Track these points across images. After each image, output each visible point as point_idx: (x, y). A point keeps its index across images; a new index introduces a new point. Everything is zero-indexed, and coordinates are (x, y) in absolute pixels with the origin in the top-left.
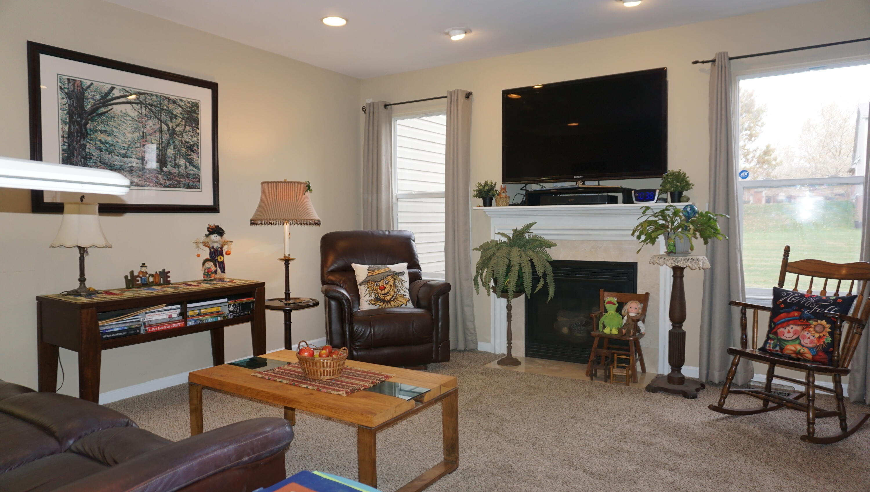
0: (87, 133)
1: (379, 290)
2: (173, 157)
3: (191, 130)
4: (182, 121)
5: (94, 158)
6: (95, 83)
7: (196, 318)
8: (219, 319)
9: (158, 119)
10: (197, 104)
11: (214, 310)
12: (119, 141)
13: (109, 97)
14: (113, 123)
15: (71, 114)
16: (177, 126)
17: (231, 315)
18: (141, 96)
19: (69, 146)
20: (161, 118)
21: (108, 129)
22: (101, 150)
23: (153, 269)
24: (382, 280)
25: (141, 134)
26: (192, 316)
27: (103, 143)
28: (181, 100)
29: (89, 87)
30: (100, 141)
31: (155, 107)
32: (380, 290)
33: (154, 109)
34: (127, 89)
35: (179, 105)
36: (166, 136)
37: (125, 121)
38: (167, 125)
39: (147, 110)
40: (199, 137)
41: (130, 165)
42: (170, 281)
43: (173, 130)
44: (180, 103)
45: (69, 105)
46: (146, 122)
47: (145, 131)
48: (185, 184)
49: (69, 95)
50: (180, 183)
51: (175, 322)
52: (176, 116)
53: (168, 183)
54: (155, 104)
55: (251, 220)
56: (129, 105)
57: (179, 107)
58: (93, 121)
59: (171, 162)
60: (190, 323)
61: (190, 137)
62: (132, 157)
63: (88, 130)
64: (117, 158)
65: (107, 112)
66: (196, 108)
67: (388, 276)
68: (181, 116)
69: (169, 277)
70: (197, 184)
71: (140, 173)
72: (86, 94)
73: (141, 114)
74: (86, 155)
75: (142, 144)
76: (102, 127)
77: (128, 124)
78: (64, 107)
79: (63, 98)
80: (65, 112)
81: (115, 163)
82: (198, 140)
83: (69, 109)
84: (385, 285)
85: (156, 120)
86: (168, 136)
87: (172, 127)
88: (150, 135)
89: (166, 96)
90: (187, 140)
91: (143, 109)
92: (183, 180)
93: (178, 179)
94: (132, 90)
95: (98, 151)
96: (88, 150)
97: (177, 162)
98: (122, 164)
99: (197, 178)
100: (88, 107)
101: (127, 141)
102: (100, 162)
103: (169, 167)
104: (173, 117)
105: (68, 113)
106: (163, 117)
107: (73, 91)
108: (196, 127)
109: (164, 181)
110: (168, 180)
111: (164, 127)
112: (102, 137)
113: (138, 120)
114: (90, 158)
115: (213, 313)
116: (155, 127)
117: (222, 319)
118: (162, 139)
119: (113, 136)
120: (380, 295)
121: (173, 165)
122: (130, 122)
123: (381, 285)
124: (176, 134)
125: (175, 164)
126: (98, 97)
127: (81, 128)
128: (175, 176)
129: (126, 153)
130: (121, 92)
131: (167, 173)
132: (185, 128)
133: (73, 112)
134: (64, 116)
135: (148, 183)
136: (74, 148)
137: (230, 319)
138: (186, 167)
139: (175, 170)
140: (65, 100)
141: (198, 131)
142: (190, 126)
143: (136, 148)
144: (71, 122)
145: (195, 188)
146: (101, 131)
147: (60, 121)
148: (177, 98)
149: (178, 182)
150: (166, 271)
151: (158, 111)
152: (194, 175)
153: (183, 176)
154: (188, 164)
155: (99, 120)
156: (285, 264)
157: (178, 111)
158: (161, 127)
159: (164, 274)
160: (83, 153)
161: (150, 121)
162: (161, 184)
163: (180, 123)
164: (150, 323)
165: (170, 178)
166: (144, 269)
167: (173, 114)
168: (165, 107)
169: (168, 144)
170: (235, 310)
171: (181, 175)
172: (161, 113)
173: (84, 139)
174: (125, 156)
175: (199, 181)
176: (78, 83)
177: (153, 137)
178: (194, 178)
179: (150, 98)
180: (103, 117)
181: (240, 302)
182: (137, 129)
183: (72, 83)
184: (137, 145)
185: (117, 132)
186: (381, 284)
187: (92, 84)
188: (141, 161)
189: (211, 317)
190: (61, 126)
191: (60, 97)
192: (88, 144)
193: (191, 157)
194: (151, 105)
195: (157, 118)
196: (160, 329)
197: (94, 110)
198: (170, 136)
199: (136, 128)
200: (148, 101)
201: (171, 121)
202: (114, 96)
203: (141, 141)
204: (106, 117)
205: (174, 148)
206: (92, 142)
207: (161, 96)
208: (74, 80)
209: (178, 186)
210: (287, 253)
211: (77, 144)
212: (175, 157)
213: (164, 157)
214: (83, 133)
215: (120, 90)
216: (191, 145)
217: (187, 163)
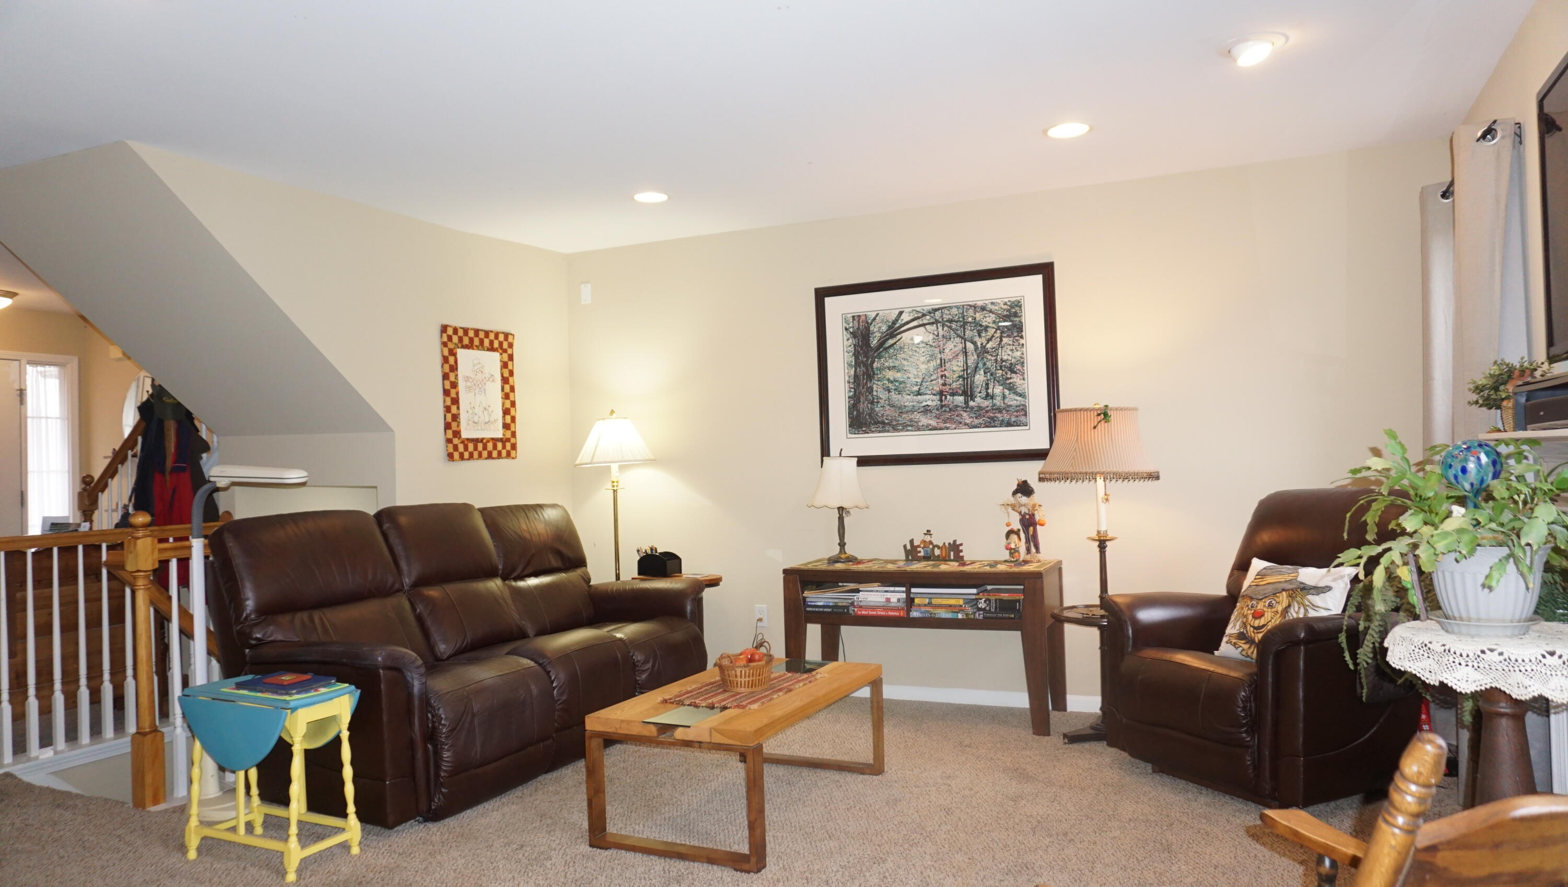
0: (874, 374)
1: (1250, 617)
2: (984, 385)
3: (1011, 343)
4: (995, 332)
5: (882, 401)
6: (880, 312)
7: (923, 609)
8: (960, 616)
9: (960, 337)
10: (1019, 302)
11: (952, 602)
12: (910, 376)
13: (897, 325)
14: (903, 356)
15: (856, 355)
16: (989, 341)
17: (979, 615)
18: (937, 313)
19: (855, 392)
20: (964, 335)
21: (897, 363)
22: (889, 391)
23: (940, 539)
24: (1266, 597)
25: (939, 361)
26: (919, 605)
27: (892, 382)
28: (992, 303)
29: (874, 319)
30: (889, 380)
31: (957, 322)
32: (1253, 617)
33: (954, 326)
34: (918, 309)
35: (991, 311)
36: (972, 359)
37: (918, 350)
38: (974, 343)
39: (946, 328)
40: (1024, 349)
41: (924, 404)
42: (963, 557)
43: (983, 347)
44: (993, 308)
45: (855, 345)
46: (944, 345)
47: (943, 357)
48: (1003, 421)
49: (854, 335)
50: (994, 421)
51: (893, 609)
52: (986, 328)
53: (976, 422)
54: (956, 318)
55: (1040, 473)
56: (922, 329)
57: (991, 314)
58: (879, 357)
59: (980, 392)
60: (915, 614)
61: (1010, 353)
62: (926, 394)
63: (875, 370)
64: (909, 397)
65: (895, 343)
66: (1017, 308)
67: (1283, 590)
68: (994, 326)
69: (961, 551)
70: (1023, 419)
71: (938, 412)
72: (872, 328)
73: (938, 336)
74: (873, 399)
75: (939, 375)
76: (890, 363)
77: (921, 352)
78: (850, 348)
79: (848, 340)
80: (851, 354)
81: (906, 404)
82: (1023, 354)
83: (855, 350)
84: (1265, 609)
85: (958, 340)
86: (976, 357)
87: (982, 344)
88: (950, 360)
89: (971, 303)
90: (1005, 358)
91: (940, 329)
92: (999, 415)
93: (991, 415)
94: (925, 308)
95: (887, 392)
96: (875, 393)
97: (990, 391)
98: (915, 404)
99: (1023, 409)
100: (874, 342)
101: (920, 374)
102: (889, 405)
103: (978, 400)
104: (981, 329)
105: (854, 354)
106: (967, 333)
107: (858, 328)
108: (1018, 336)
109: (971, 420)
110: (976, 418)
111: (970, 346)
112: (890, 375)
113: (933, 344)
114: (878, 402)
115: (950, 606)
116: (956, 349)
117: (965, 617)
118: (967, 364)
119: (903, 372)
120: (1249, 627)
121: (984, 396)
122: (923, 350)
123: (1259, 608)
124: (988, 352)
125: (988, 395)
126: (884, 328)
127: (867, 369)
128: (987, 412)
129: (919, 389)
130: (912, 314)
131: (976, 409)
132: (1001, 340)
133: (859, 353)
134: (850, 359)
135: (948, 425)
136: (860, 393)
137: (978, 620)
138: (1004, 397)
139: (986, 403)
140: (850, 341)
141: (1022, 341)
142: (1008, 336)
143: (932, 381)
144: (857, 364)
145: (1019, 426)
146: (889, 368)
147: (846, 365)
148: (986, 302)
149: (992, 419)
150: (958, 543)
151: (961, 327)
152: (1017, 406)
153: (1000, 410)
154: (1007, 392)
155: (887, 355)
156: (1099, 546)
157: (989, 320)
158: (965, 348)
159: (955, 548)
160: (870, 397)
161: (949, 343)
162: (966, 424)
163: (993, 336)
164: (861, 604)
165: (980, 415)
166: (928, 538)
167: (981, 326)
168: (970, 319)
169: (976, 368)
170: (988, 608)
171: (997, 409)
172: (964, 329)
173: (871, 381)
174: (919, 393)
175: (1025, 415)
176: (863, 318)
177: (954, 362)
178: (1017, 411)
179: (948, 312)
180: (891, 351)
181: (997, 597)
182: (933, 357)
183: (857, 320)
184: (933, 378)
185: (908, 365)
186: (1260, 606)
187: (877, 315)
188: (938, 397)
189: (948, 612)
190: (846, 371)
191: (845, 338)
192: (875, 386)
193: (1011, 381)
194: (951, 321)
195: (958, 336)
196: (871, 613)
197: (881, 344)
198: (978, 357)
199: (931, 356)
200: (946, 317)
201: (980, 336)
202: (903, 322)
203: (939, 370)
204: (895, 350)
205: (985, 373)
206: (879, 383)
207: (963, 306)
208: (859, 316)
209: (992, 424)
210: (1103, 529)
211: (863, 388)
212: (987, 384)
213: (971, 387)
214: (870, 374)
215: (910, 313)
216: (1011, 364)
217: (1006, 390)
